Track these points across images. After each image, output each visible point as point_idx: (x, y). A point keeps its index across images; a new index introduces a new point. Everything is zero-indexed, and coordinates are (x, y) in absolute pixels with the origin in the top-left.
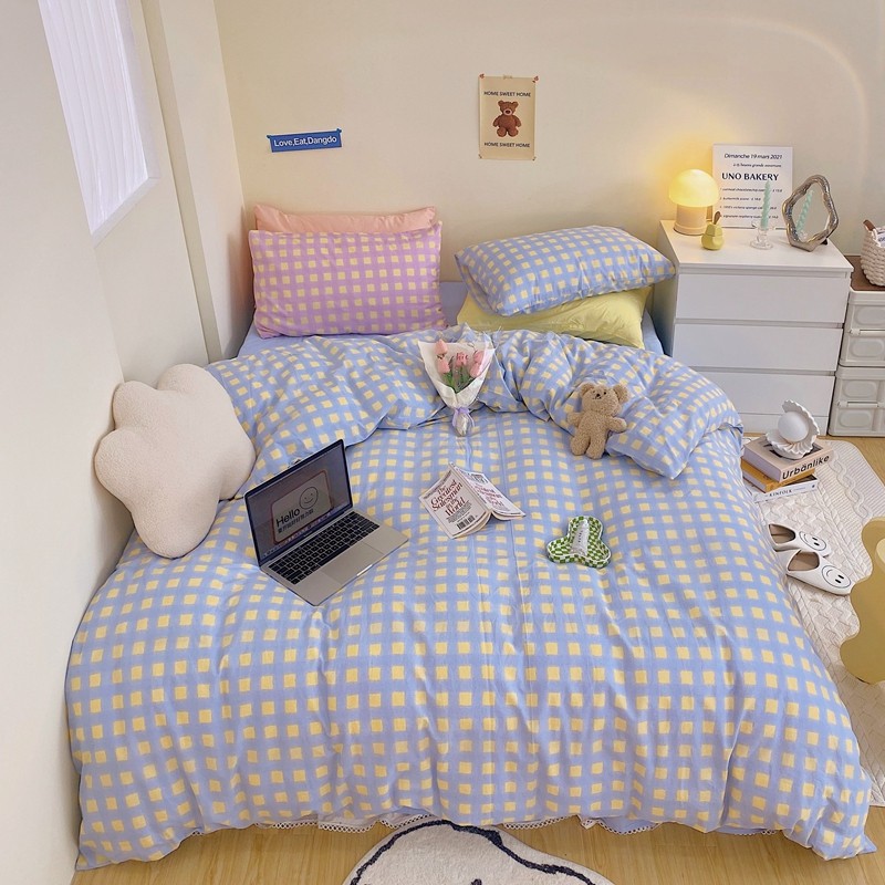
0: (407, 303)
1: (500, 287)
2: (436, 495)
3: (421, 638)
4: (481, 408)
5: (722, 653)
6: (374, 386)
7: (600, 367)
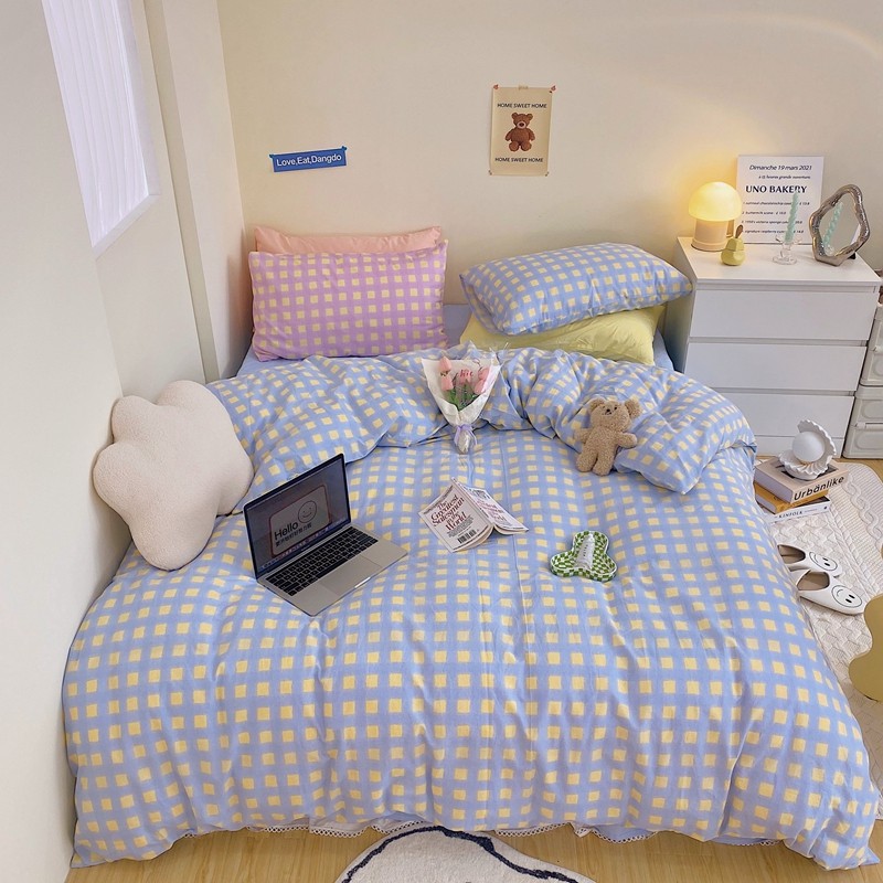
0: (409, 325)
1: (507, 305)
3: (419, 647)
4: (484, 426)
5: (731, 665)
6: (375, 403)
7: (609, 384)
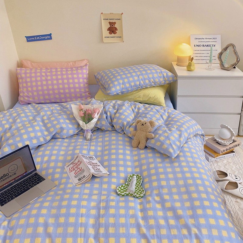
0: (75, 92)
1: (109, 85)
2: (72, 166)
3: (50, 236)
4: (97, 130)
6: (51, 122)
7: (145, 113)
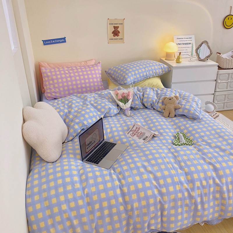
0: (94, 85)
1: (124, 77)
3: (151, 172)
4: (132, 108)
6: (100, 105)
